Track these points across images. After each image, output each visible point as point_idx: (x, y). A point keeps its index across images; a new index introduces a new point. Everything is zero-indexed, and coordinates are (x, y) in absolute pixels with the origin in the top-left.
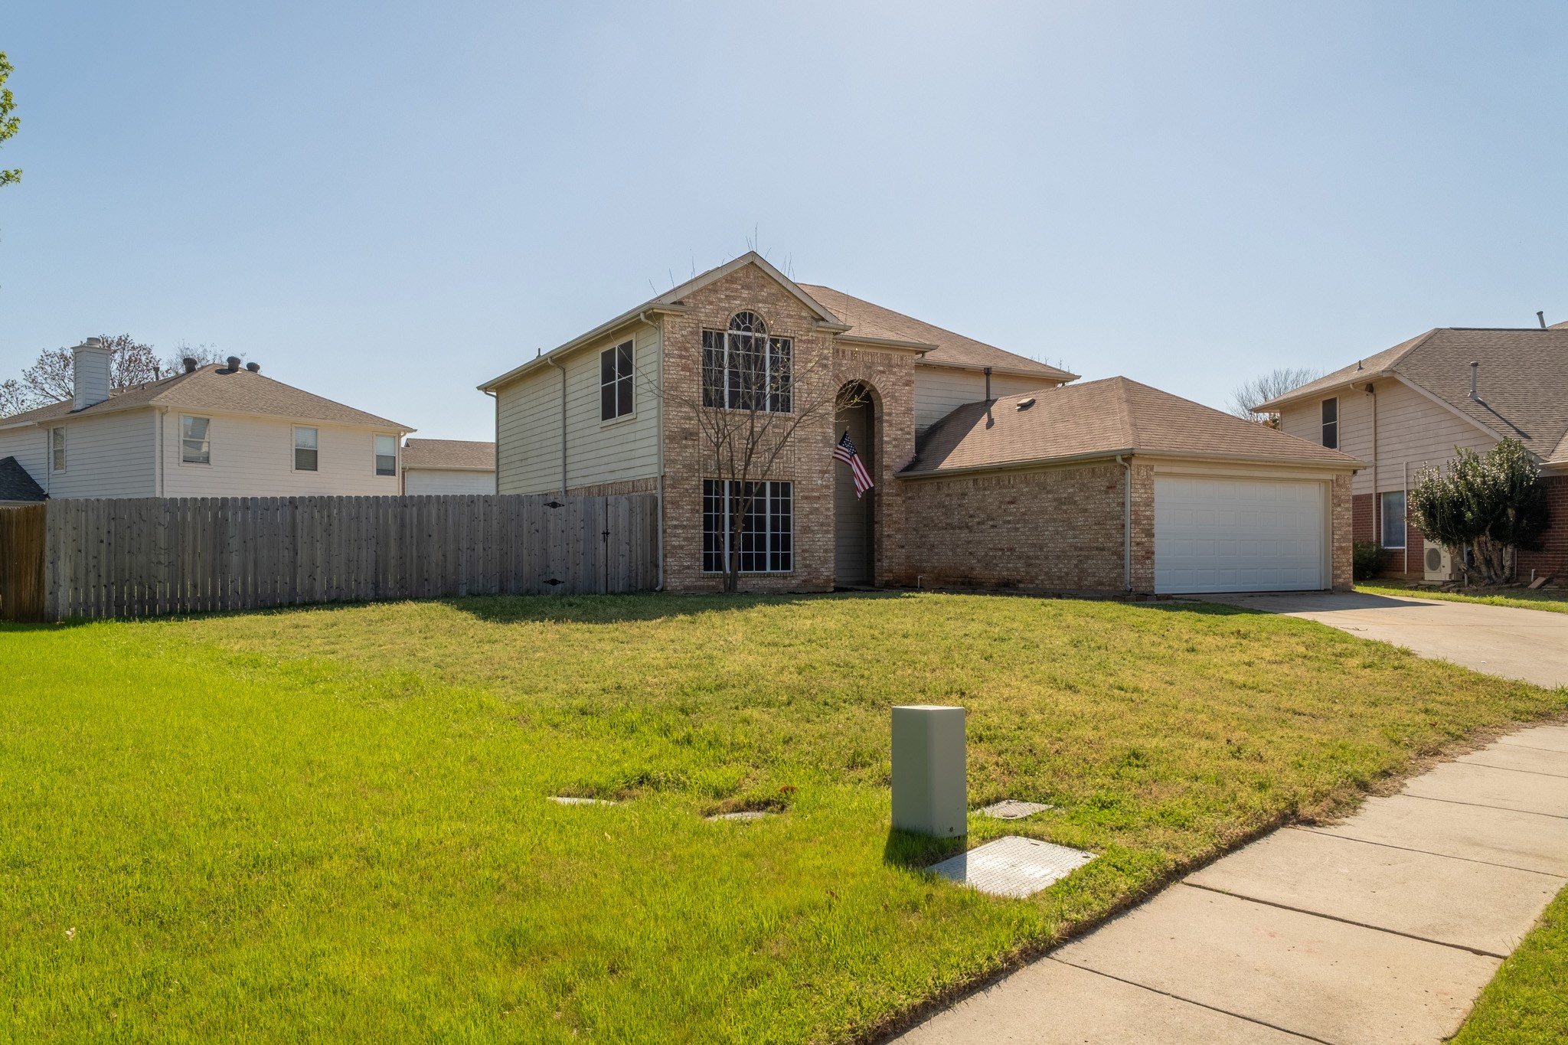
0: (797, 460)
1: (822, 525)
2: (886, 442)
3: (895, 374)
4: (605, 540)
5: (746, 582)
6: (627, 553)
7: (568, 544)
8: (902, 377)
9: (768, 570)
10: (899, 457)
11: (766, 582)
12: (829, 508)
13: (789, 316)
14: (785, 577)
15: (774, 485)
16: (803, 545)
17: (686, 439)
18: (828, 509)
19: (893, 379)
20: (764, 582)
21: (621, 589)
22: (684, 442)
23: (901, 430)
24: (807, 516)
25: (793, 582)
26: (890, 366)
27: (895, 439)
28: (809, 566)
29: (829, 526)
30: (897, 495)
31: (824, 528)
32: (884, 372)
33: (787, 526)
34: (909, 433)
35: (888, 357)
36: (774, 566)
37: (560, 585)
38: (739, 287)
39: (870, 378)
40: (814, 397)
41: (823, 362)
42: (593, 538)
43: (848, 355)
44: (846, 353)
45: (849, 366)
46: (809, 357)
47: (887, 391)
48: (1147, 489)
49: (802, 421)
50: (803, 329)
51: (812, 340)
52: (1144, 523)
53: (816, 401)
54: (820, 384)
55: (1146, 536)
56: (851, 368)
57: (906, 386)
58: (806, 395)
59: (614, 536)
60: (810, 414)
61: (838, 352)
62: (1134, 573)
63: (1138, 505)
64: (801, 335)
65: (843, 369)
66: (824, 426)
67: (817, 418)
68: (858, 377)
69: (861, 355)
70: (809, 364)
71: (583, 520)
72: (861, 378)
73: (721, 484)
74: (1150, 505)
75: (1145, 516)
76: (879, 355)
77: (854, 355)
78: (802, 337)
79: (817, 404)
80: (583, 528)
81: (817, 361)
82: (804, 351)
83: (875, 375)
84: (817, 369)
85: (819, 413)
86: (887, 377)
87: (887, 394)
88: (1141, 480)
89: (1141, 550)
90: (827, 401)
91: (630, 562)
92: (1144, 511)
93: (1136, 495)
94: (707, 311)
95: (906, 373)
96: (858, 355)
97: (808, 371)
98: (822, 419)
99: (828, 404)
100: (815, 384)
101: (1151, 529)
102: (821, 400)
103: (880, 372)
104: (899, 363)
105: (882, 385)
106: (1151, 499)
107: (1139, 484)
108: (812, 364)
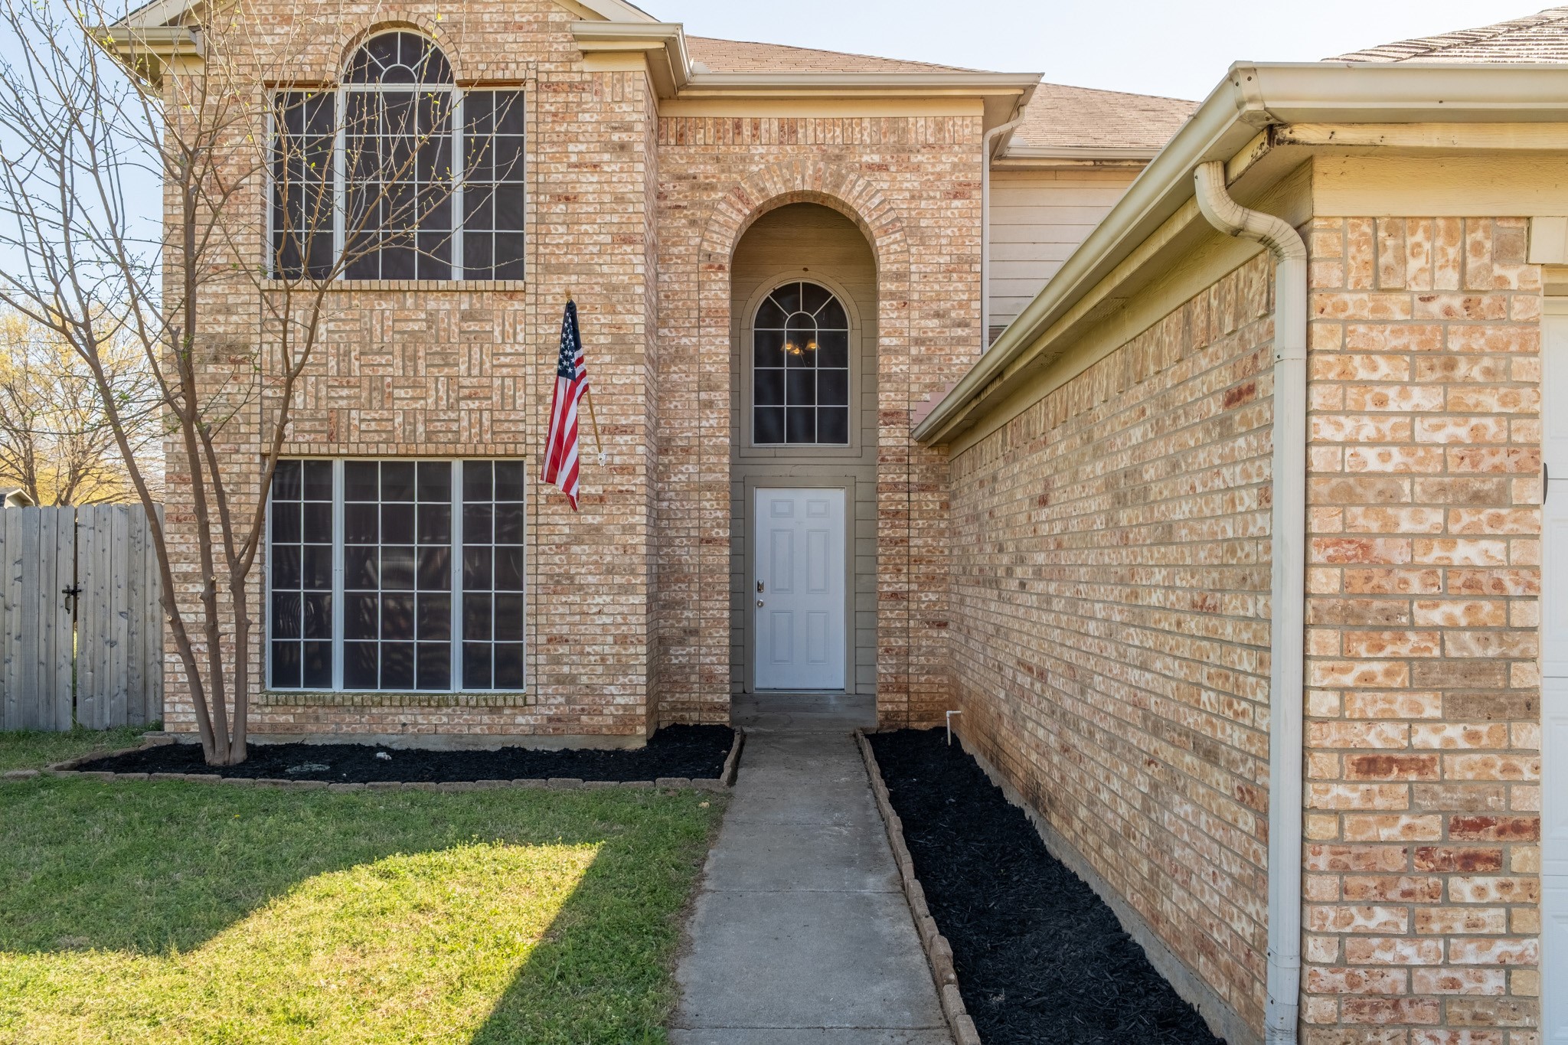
0: (532, 400)
1: (611, 570)
2: (889, 351)
3: (917, 168)
4: (72, 608)
8: (939, 176)
9: (456, 686)
10: (931, 387)
11: (439, 719)
12: (633, 527)
13: (511, 27)
14: (495, 710)
15: (476, 470)
16: (553, 625)
17: (216, 360)
18: (629, 529)
19: (911, 182)
20: (434, 719)
21: (107, 721)
22: (211, 369)
23: (937, 315)
24: (563, 547)
25: (520, 720)
26: (902, 150)
27: (919, 342)
28: (572, 679)
29: (633, 572)
30: (923, 488)
31: (618, 580)
32: (882, 167)
33: (511, 575)
34: (963, 324)
35: (897, 126)
36: (474, 676)
39: (837, 186)
40: (586, 233)
41: (615, 137)
42: (43, 601)
43: (768, 131)
44: (764, 126)
45: (771, 158)
46: (573, 128)
47: (892, 215)
48: (1467, 383)
49: (550, 299)
50: (554, 57)
51: (583, 82)
52: (1436, 617)
53: (595, 244)
54: (607, 198)
55: (1457, 708)
56: (779, 165)
57: (955, 197)
58: (561, 229)
59: (90, 598)
60: (574, 278)
61: (738, 126)
62: (1341, 963)
63: (1390, 499)
64: (548, 73)
65: (754, 168)
66: (619, 308)
67: (597, 289)
68: (798, 186)
69: (810, 129)
70: (571, 147)
71: (19, 562)
72: (808, 188)
73: (320, 469)
74: (1500, 498)
75: (1449, 568)
76: (866, 124)
77: (789, 130)
78: (554, 78)
79: (595, 249)
80: (20, 579)
81: (595, 138)
82: (555, 115)
83: (852, 177)
84: (596, 158)
85: (602, 275)
86: (894, 180)
87: (893, 222)
88: (1413, 325)
89: (1413, 808)
90: (628, 240)
91: (129, 658)
92: (1448, 539)
93: (1369, 430)
94: (277, 40)
95: (954, 165)
96: (801, 131)
97: (569, 166)
98: (613, 288)
99: (628, 249)
100: (590, 198)
101: (1508, 661)
102: (609, 239)
103: (871, 167)
104: (931, 140)
105: (876, 201)
106: (1513, 449)
107: (1393, 354)
108: (583, 147)
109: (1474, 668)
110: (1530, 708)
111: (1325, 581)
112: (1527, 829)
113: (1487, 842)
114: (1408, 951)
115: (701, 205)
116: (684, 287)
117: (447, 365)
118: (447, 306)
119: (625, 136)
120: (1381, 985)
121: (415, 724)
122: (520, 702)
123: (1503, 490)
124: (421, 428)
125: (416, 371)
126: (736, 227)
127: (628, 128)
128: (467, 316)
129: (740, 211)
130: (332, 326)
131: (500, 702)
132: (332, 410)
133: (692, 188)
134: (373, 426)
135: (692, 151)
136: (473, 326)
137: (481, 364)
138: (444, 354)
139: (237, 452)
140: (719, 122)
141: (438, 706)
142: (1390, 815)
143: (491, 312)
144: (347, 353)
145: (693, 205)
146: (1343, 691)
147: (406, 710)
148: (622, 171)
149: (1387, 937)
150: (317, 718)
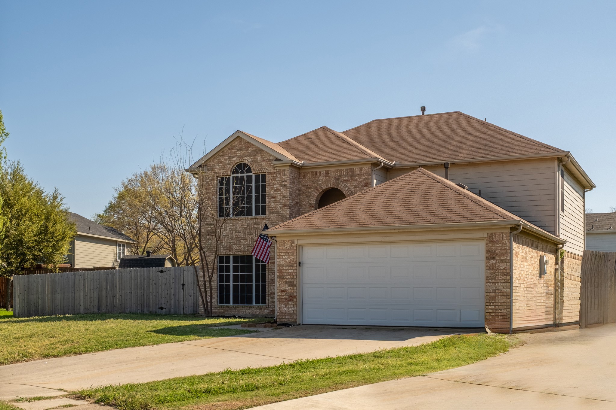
3: (356, 180)
4: (183, 288)
5: (239, 310)
6: (192, 295)
7: (167, 290)
8: (361, 182)
9: (254, 304)
11: (250, 311)
13: (263, 161)
14: (261, 309)
17: (208, 235)
19: (354, 183)
20: (249, 311)
22: (208, 237)
25: (265, 311)
26: (353, 176)
32: (348, 180)
33: (264, 280)
35: (352, 171)
36: (257, 302)
37: (164, 310)
38: (236, 151)
39: (338, 186)
40: (278, 205)
41: (283, 183)
42: (178, 287)
43: (323, 174)
44: (322, 173)
45: (324, 180)
46: (275, 182)
47: (350, 192)
48: (290, 255)
49: (271, 219)
50: (271, 167)
51: (277, 172)
52: (287, 277)
53: (279, 207)
54: (282, 197)
55: (289, 286)
56: (325, 181)
57: (365, 187)
58: (273, 204)
59: (186, 285)
60: (275, 214)
61: (316, 173)
62: (279, 310)
63: (283, 266)
64: (270, 170)
65: (320, 183)
66: (284, 221)
67: (280, 216)
68: (330, 186)
69: (332, 172)
70: (275, 186)
71: (173, 279)
72: (331, 187)
73: (228, 257)
74: (293, 266)
75: (288, 273)
76: (344, 170)
77: (327, 173)
78: (271, 171)
79: (279, 208)
80: (174, 282)
81: (279, 184)
82: (271, 179)
83: (341, 183)
84: (279, 188)
85: (281, 214)
86: (351, 183)
87: (350, 194)
88: (285, 250)
89: (285, 295)
90: (286, 206)
91: (194, 299)
92: (288, 270)
93: (282, 260)
94: (219, 167)
95: (364, 179)
96: (330, 173)
97: (274, 190)
98: (283, 216)
99: (286, 208)
100: (278, 197)
101: (293, 281)
102: (282, 206)
103: (346, 180)
104: (359, 173)
105: (347, 189)
106: (294, 261)
107: (284, 253)
108: (277, 186)
109: (291, 282)
110: (295, 286)
111: (279, 274)
112: (295, 297)
113: (292, 298)
114: (285, 309)
115: (309, 192)
117: (251, 234)
118: (251, 222)
119: (285, 183)
120: (283, 312)
121: (246, 312)
122: (265, 307)
123: (293, 265)
124: (246, 248)
125: (245, 236)
126: (316, 197)
127: (286, 181)
128: (255, 224)
129: (317, 193)
130: (230, 227)
131: (261, 307)
132: (230, 245)
133: (307, 188)
134: (237, 248)
135: (307, 179)
136: (256, 226)
137: (258, 234)
138: (250, 232)
139: (212, 254)
140: (312, 173)
141: (250, 308)
142: (284, 296)
143: (259, 223)
144: (233, 233)
145: (307, 192)
146: (279, 284)
147: (244, 309)
148: (284, 191)
149: (283, 307)
150: (227, 310)
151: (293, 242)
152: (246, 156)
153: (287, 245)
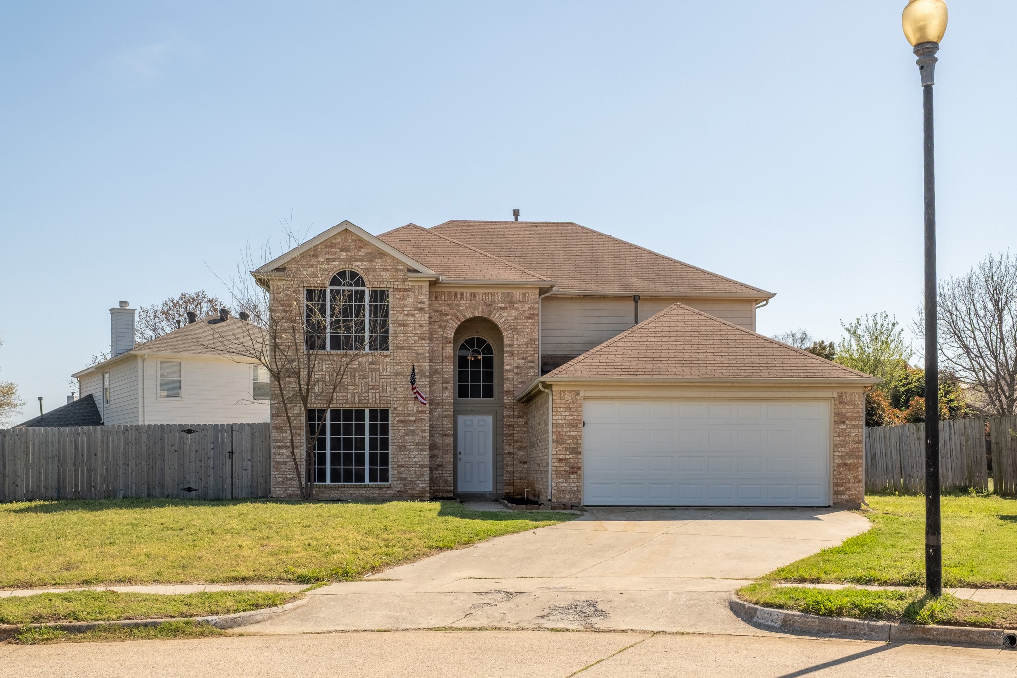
0: (392, 390)
1: (418, 444)
2: (507, 370)
3: (517, 309)
4: (231, 458)
5: (344, 491)
6: (249, 468)
7: (200, 461)
8: (524, 312)
9: (367, 482)
10: (522, 383)
11: (363, 492)
12: (425, 430)
13: (385, 270)
14: (381, 488)
15: (373, 413)
16: (399, 461)
17: (289, 377)
18: (424, 431)
19: (514, 313)
20: (361, 492)
21: (244, 496)
22: (287, 379)
23: (523, 358)
24: (402, 437)
25: (389, 492)
26: (512, 302)
27: (517, 367)
28: (405, 479)
29: (425, 445)
30: (519, 417)
31: (420, 447)
32: (505, 309)
33: (385, 446)
34: (532, 361)
35: (510, 295)
36: (373, 478)
37: (194, 493)
38: (338, 251)
39: (490, 315)
40: (410, 336)
41: (419, 306)
42: (221, 456)
43: (466, 296)
44: (465, 294)
45: (467, 305)
46: (406, 303)
47: (508, 325)
48: (573, 411)
49: (398, 357)
50: (399, 280)
51: (408, 288)
52: (568, 441)
53: (413, 340)
54: (416, 325)
55: (571, 453)
56: (470, 307)
57: (529, 319)
58: (402, 335)
59: (238, 454)
60: (406, 351)
61: (456, 294)
62: (556, 486)
63: (562, 426)
64: (397, 285)
65: (462, 308)
66: (420, 361)
67: (413, 354)
68: (477, 315)
69: (481, 295)
70: (405, 309)
71: (213, 443)
72: (480, 315)
73: (322, 412)
74: (577, 426)
75: (570, 435)
76: (499, 294)
77: (473, 296)
78: (399, 287)
79: (413, 342)
80: (213, 448)
81: (413, 306)
82: (400, 298)
83: (495, 312)
84: (413, 313)
85: (415, 350)
86: (509, 313)
87: (508, 327)
88: (565, 404)
89: (565, 466)
90: (423, 339)
91: (252, 475)
92: (570, 431)
93: (560, 417)
94: (308, 273)
95: (529, 308)
96: (477, 296)
97: (404, 315)
98: (418, 354)
99: (423, 342)
100: (411, 325)
101: (577, 447)
102: (417, 338)
103: (501, 308)
104: (521, 300)
105: (503, 320)
106: (578, 420)
107: (563, 408)
108: (409, 309)
109: (573, 448)
110: (580, 453)
111: (554, 437)
112: (580, 469)
113: (575, 470)
115: (443, 321)
116: (438, 349)
117: (365, 378)
118: (365, 360)
119: (422, 306)
121: (355, 493)
122: (389, 486)
123: (577, 425)
124: (356, 399)
125: (355, 380)
126: (455, 328)
127: (423, 303)
128: (371, 363)
129: (457, 323)
130: (327, 366)
131: (382, 486)
132: (327, 393)
133: (440, 315)
134: (341, 398)
135: (440, 302)
136: (373, 366)
137: (376, 378)
138: (364, 375)
139: (296, 406)
140: (449, 293)
141: (363, 488)
142: (563, 467)
143: (379, 362)
144: (332, 375)
145: (441, 321)
146: (556, 451)
147: (352, 489)
148: (421, 317)
150: (323, 492)
151: (578, 394)
152: (356, 261)
153: (568, 398)
